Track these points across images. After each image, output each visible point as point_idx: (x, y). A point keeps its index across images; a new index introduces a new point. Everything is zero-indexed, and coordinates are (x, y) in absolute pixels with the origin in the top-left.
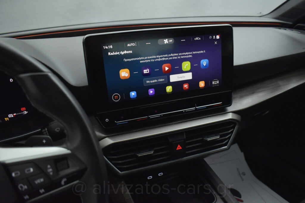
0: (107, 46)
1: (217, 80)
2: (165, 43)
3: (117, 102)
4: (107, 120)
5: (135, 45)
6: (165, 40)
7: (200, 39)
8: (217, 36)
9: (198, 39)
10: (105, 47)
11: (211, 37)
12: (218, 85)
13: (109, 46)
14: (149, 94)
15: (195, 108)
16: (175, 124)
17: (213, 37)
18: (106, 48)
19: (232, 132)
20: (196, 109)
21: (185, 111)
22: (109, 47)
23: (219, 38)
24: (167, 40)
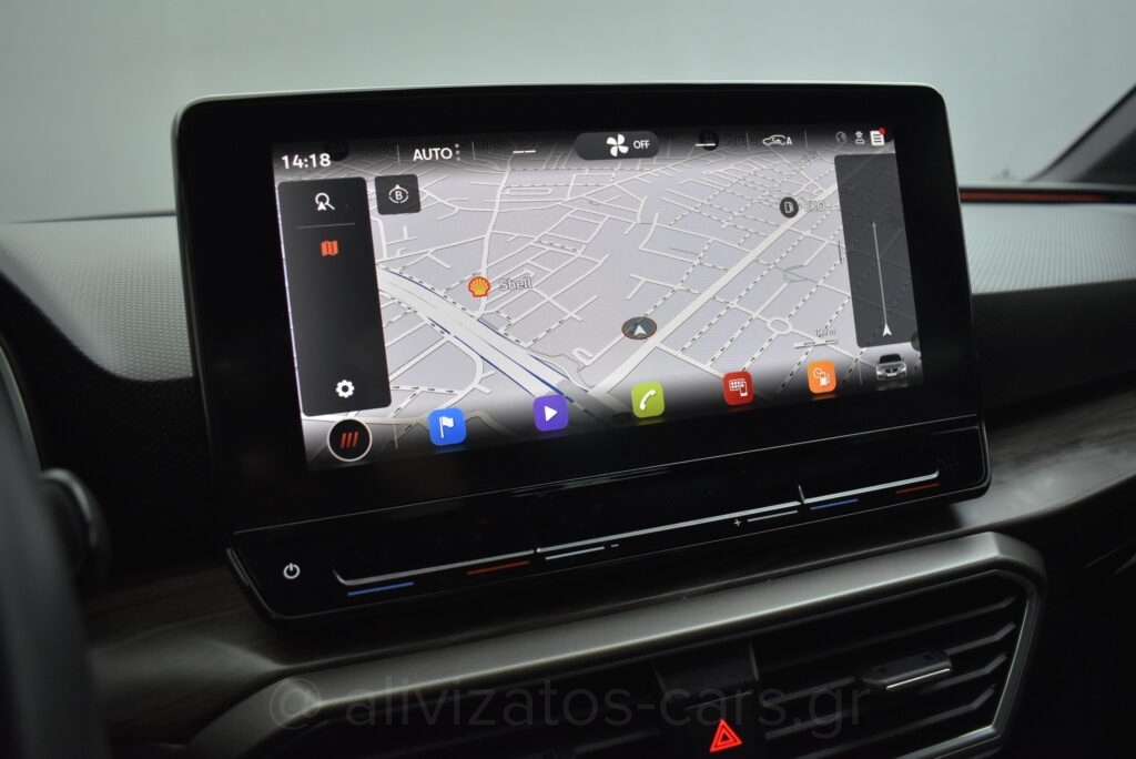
0: (301, 157)
3: (353, 468)
4: (292, 571)
5: (455, 155)
6: (611, 141)
7: (790, 141)
8: (873, 133)
9: (779, 141)
11: (844, 135)
12: (905, 385)
13: (313, 157)
14: (539, 426)
15: (796, 503)
16: (692, 596)
18: (295, 164)
19: (1008, 644)
20: (803, 508)
21: (742, 519)
22: (310, 160)
23: (882, 143)
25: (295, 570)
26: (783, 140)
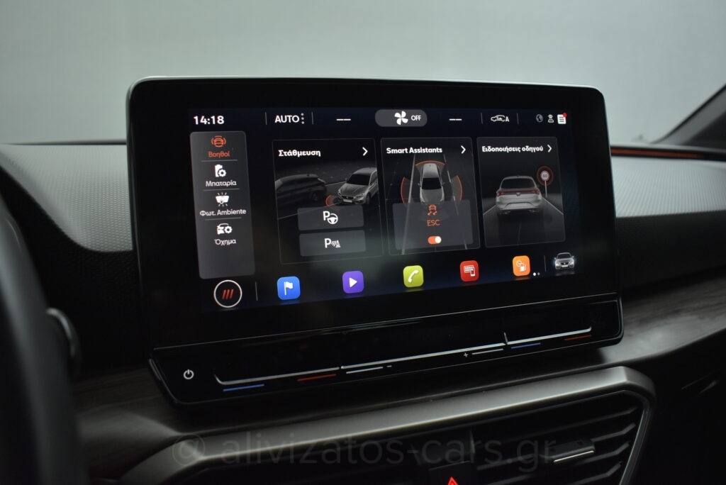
0: (206, 117)
1: (567, 256)
2: (399, 122)
3: (230, 312)
4: (189, 374)
5: (301, 120)
6: (397, 115)
7: (507, 120)
8: (559, 116)
9: (501, 119)
10: (199, 119)
11: (541, 117)
12: (573, 273)
13: (213, 118)
14: (346, 290)
15: (502, 344)
16: (435, 400)
17: (546, 118)
18: (202, 121)
19: (631, 437)
20: (507, 347)
21: (469, 353)
22: (211, 121)
23: (565, 123)
24: (404, 114)
25: (191, 374)
26: (504, 119)
